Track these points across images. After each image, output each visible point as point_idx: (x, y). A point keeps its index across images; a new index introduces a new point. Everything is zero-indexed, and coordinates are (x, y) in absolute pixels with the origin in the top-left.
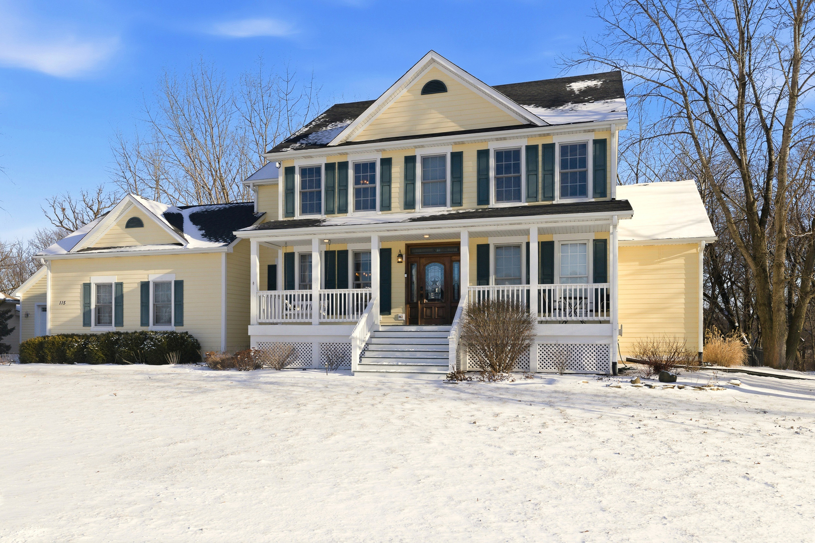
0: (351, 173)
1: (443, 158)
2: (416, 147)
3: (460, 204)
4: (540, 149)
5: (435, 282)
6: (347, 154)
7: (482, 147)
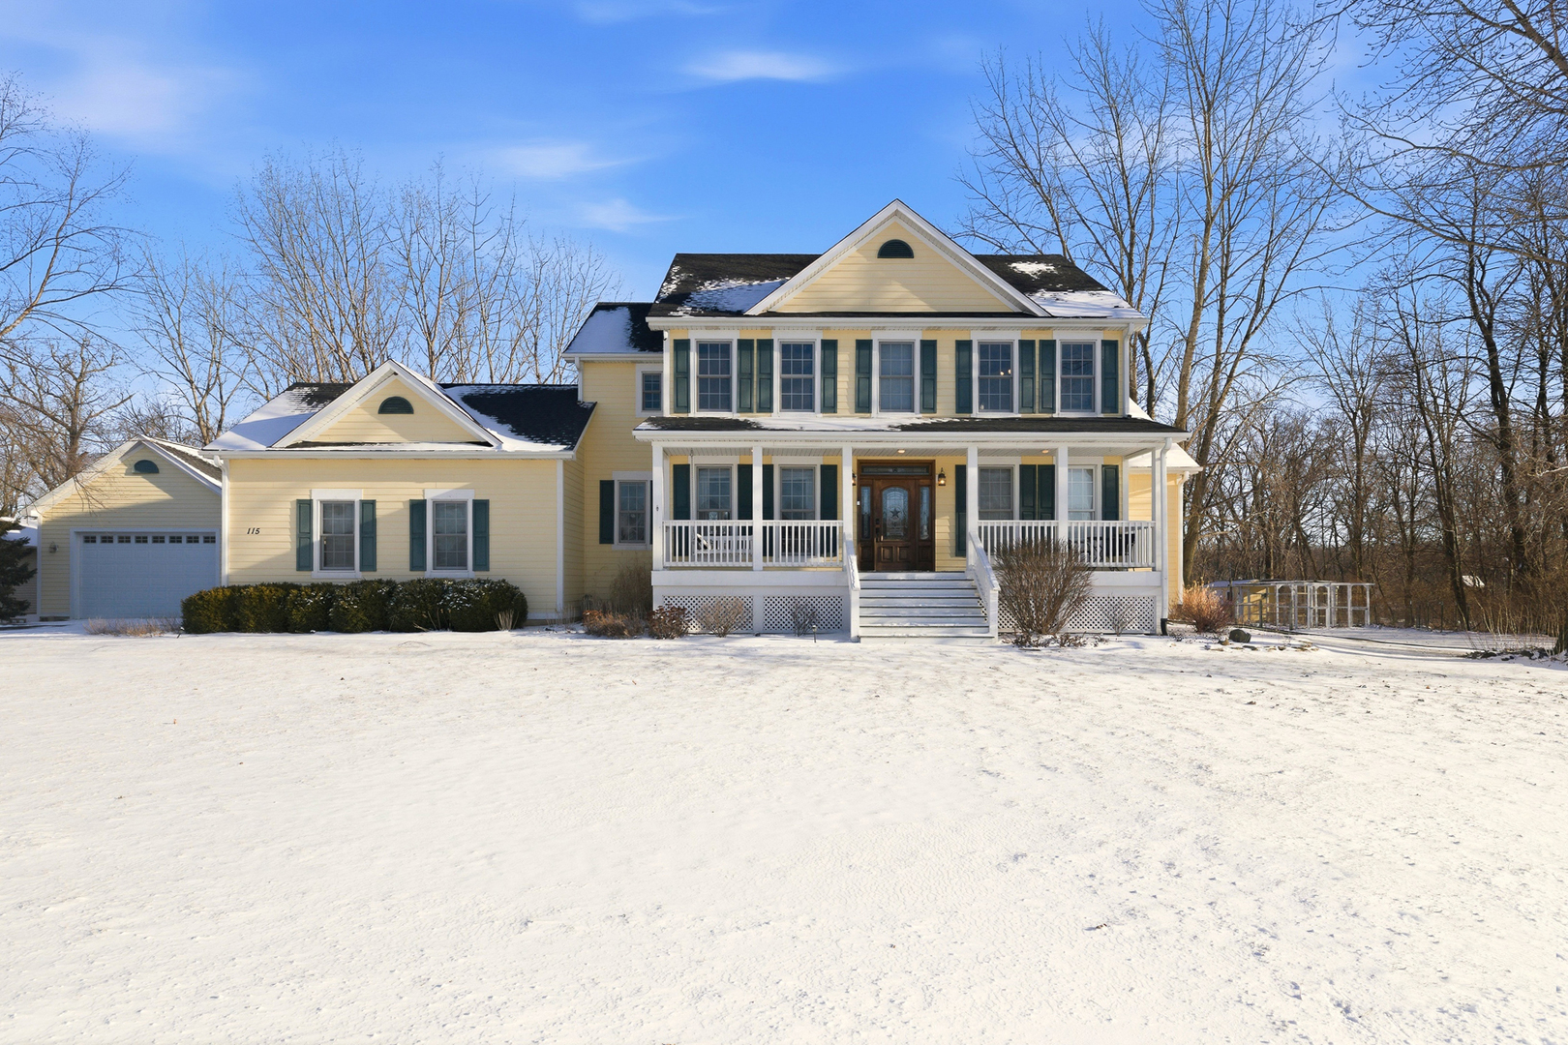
0: (777, 356)
1: (909, 346)
2: (873, 329)
3: (933, 409)
4: (1037, 345)
5: (895, 513)
6: (773, 328)
7: (963, 337)
